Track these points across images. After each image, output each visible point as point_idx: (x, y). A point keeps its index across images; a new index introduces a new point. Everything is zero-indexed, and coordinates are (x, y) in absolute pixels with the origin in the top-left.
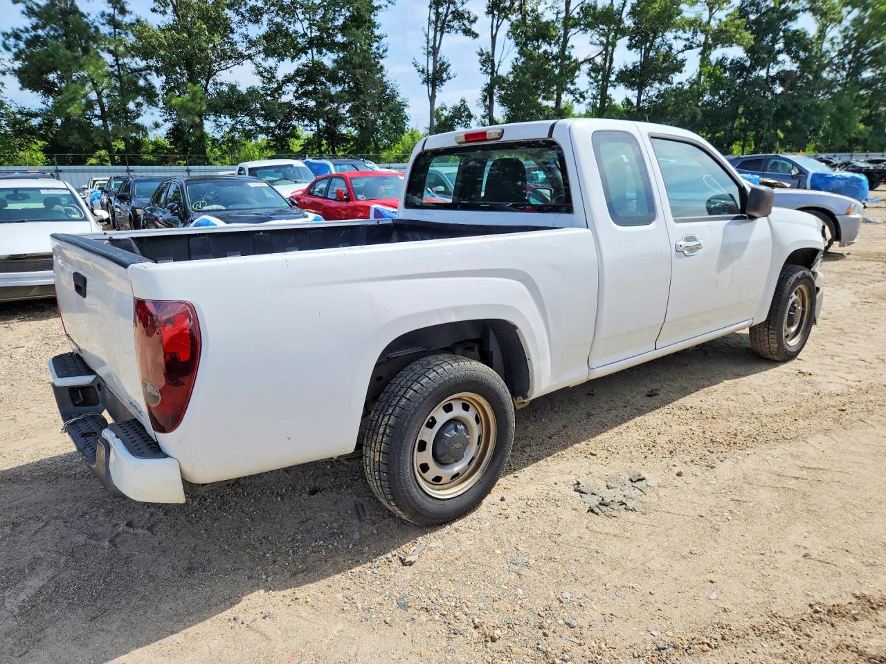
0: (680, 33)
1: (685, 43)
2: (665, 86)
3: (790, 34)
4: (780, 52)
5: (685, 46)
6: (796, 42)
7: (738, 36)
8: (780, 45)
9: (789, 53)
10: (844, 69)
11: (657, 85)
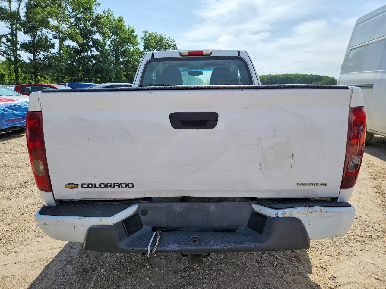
0: (50, 31)
1: (52, 36)
2: (46, 54)
3: (94, 40)
4: (92, 47)
5: (53, 37)
6: (96, 43)
7: (77, 37)
8: (90, 44)
9: (95, 47)
10: (114, 57)
11: (42, 52)
